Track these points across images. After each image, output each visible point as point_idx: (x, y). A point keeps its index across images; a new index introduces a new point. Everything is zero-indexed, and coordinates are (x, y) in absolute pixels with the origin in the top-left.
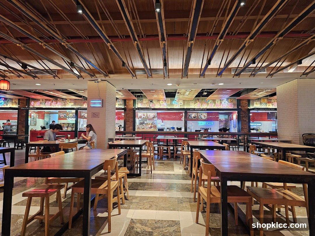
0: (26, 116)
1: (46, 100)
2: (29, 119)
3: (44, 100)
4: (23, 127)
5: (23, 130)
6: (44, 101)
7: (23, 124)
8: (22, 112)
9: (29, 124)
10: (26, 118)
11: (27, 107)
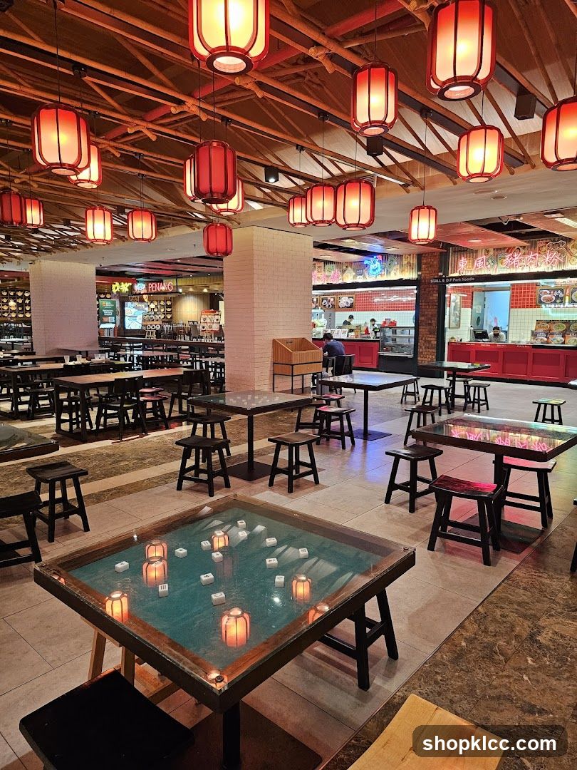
0: (439, 302)
1: (497, 249)
2: (447, 309)
3: (491, 250)
4: (431, 333)
5: (430, 342)
6: (491, 253)
7: (431, 324)
8: (429, 292)
9: (446, 326)
10: (439, 306)
11: (441, 274)
